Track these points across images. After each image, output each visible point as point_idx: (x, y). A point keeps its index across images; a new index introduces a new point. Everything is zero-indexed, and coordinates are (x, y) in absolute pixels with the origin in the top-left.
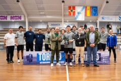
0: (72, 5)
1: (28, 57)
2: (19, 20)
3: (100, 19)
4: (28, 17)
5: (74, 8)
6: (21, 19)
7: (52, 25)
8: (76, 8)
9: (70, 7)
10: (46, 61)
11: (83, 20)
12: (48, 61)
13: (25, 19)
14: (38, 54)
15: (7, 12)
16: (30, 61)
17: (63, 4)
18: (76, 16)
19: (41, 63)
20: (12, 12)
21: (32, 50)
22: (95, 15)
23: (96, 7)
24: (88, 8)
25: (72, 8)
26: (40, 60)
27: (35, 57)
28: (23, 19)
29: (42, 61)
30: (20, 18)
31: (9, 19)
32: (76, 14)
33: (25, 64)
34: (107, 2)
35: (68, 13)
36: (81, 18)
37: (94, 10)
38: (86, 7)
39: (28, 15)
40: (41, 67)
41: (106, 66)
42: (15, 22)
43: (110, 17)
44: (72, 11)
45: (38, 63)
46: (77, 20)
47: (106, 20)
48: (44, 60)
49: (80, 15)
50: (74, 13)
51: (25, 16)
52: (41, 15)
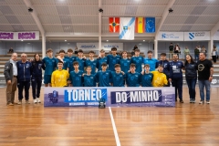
0: (115, 15)
1: (51, 96)
2: (32, 39)
3: (159, 38)
4: (45, 34)
5: (118, 20)
6: (34, 38)
7: (83, 47)
8: (121, 19)
9: (111, 19)
10: (78, 101)
11: (133, 39)
12: (82, 101)
13: (41, 37)
14: (66, 91)
15: (13, 26)
16: (54, 101)
17: (100, 14)
18: (120, 32)
20: (21, 26)
22: (151, 31)
23: (153, 19)
24: (141, 20)
25: (115, 20)
26: (70, 99)
28: (37, 38)
29: (72, 101)
30: (33, 36)
31: (16, 38)
32: (121, 29)
33: (47, 106)
34: (171, 11)
35: (108, 29)
36: (129, 35)
37: (150, 23)
38: (137, 19)
39: (46, 32)
40: (70, 110)
42: (25, 43)
43: (176, 34)
44: (114, 25)
45: (66, 105)
46: (123, 38)
47: (168, 39)
48: (76, 100)
49: (127, 31)
50: (118, 28)
51: (40, 34)
52: (65, 31)
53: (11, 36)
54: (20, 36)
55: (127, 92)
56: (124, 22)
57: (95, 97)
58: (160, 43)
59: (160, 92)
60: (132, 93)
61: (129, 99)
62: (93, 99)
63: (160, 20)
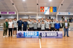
2: (14, 14)
3: (58, 14)
4: (18, 12)
5: (43, 8)
7: (31, 17)
9: (41, 7)
10: (28, 36)
11: (49, 14)
12: (30, 36)
13: (17, 13)
14: (24, 32)
15: (7, 10)
16: (20, 36)
17: (37, 6)
18: (44, 12)
19: (26, 37)
20: (10, 10)
21: (21, 30)
22: (55, 11)
23: (56, 7)
24: (51, 8)
25: (42, 8)
27: (23, 34)
28: (15, 14)
29: (26, 36)
30: (14, 13)
31: (8, 14)
32: (45, 11)
34: (62, 5)
35: (40, 11)
36: (47, 13)
37: (55, 9)
39: (18, 11)
40: (26, 39)
41: (60, 39)
42: (11, 15)
43: (64, 13)
44: (42, 9)
45: (24, 37)
46: (45, 14)
47: (61, 14)
48: (28, 35)
49: (47, 12)
50: (43, 10)
51: (16, 12)
52: (25, 11)
53: (6, 13)
54: (9, 13)
55: (46, 33)
56: (46, 8)
57: (34, 34)
58: (58, 16)
59: (57, 33)
60: (47, 33)
61: (46, 35)
62: (34, 35)
63: (58, 8)
